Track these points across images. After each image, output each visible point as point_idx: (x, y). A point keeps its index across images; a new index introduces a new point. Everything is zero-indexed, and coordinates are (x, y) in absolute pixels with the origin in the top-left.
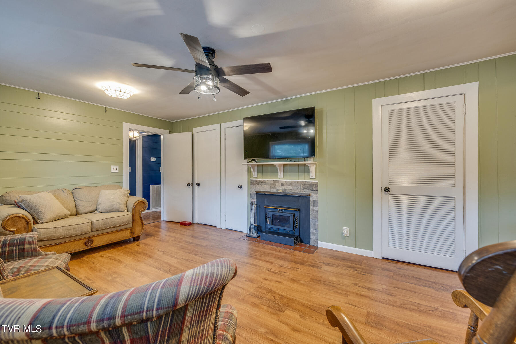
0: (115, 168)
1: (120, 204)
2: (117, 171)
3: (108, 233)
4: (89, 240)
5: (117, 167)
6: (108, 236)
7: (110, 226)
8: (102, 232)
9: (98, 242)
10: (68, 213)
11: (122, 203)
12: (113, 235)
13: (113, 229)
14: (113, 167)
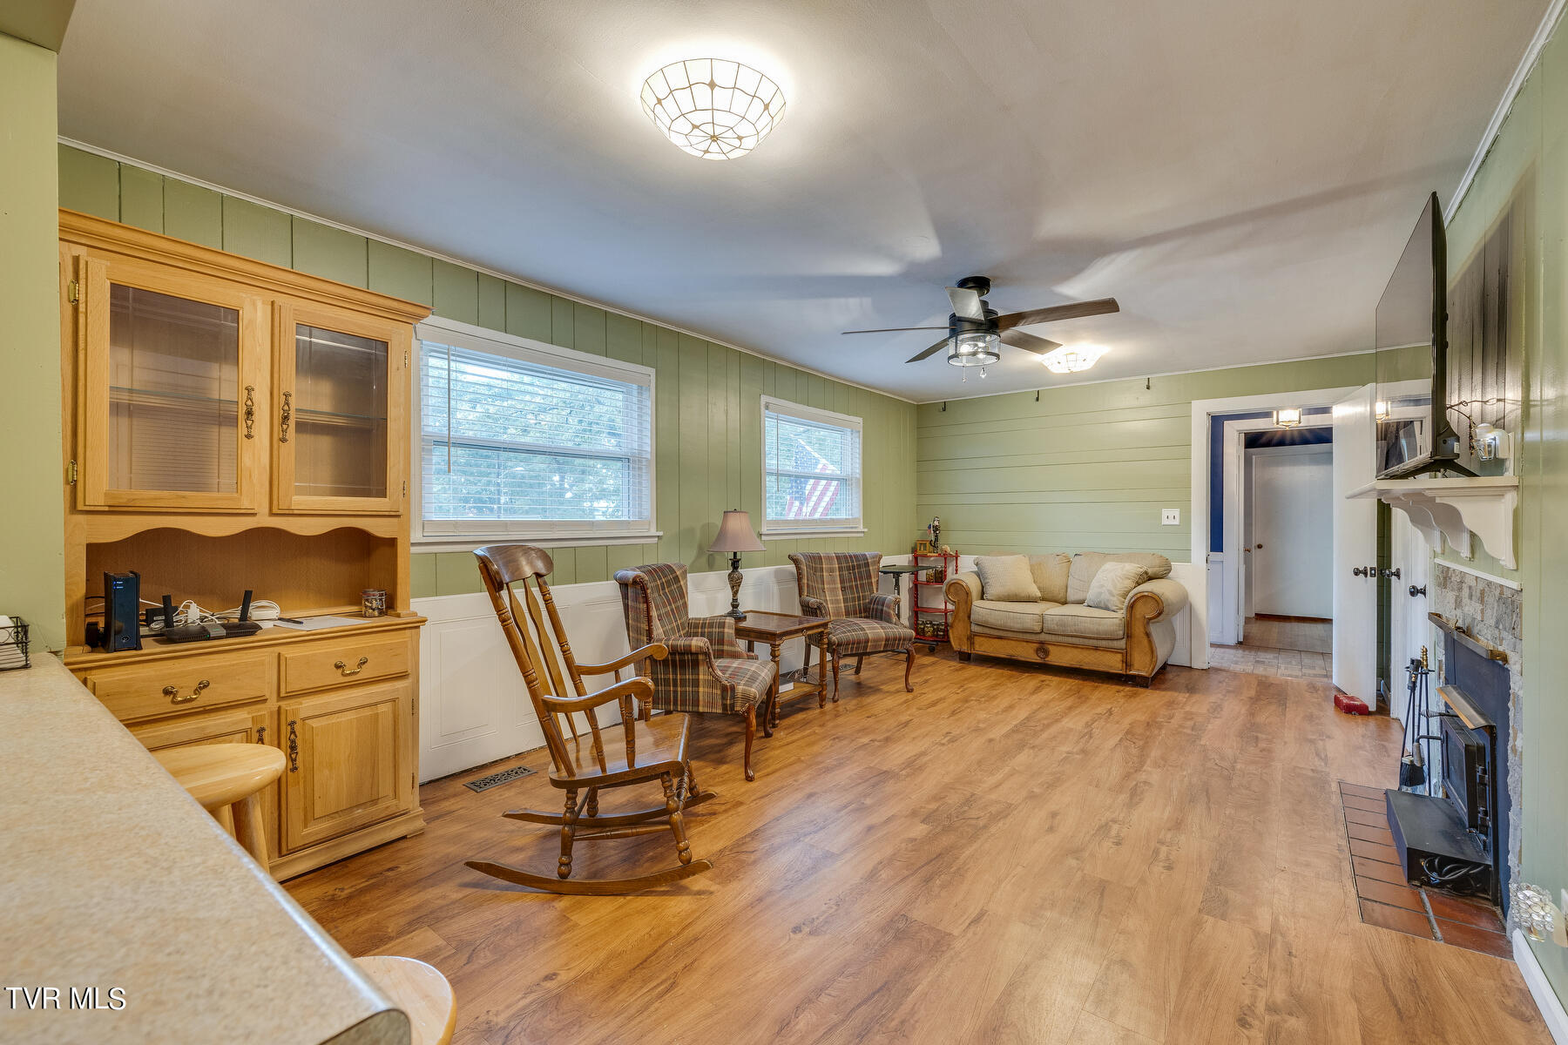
0: (1170, 516)
1: (1111, 594)
2: (1177, 522)
3: (1075, 646)
4: (1042, 648)
5: (1176, 512)
6: (1076, 651)
7: (1071, 631)
8: (1060, 639)
9: (1058, 657)
10: (1039, 594)
11: (1115, 592)
12: (1085, 653)
13: (1081, 641)
14: (1165, 512)
